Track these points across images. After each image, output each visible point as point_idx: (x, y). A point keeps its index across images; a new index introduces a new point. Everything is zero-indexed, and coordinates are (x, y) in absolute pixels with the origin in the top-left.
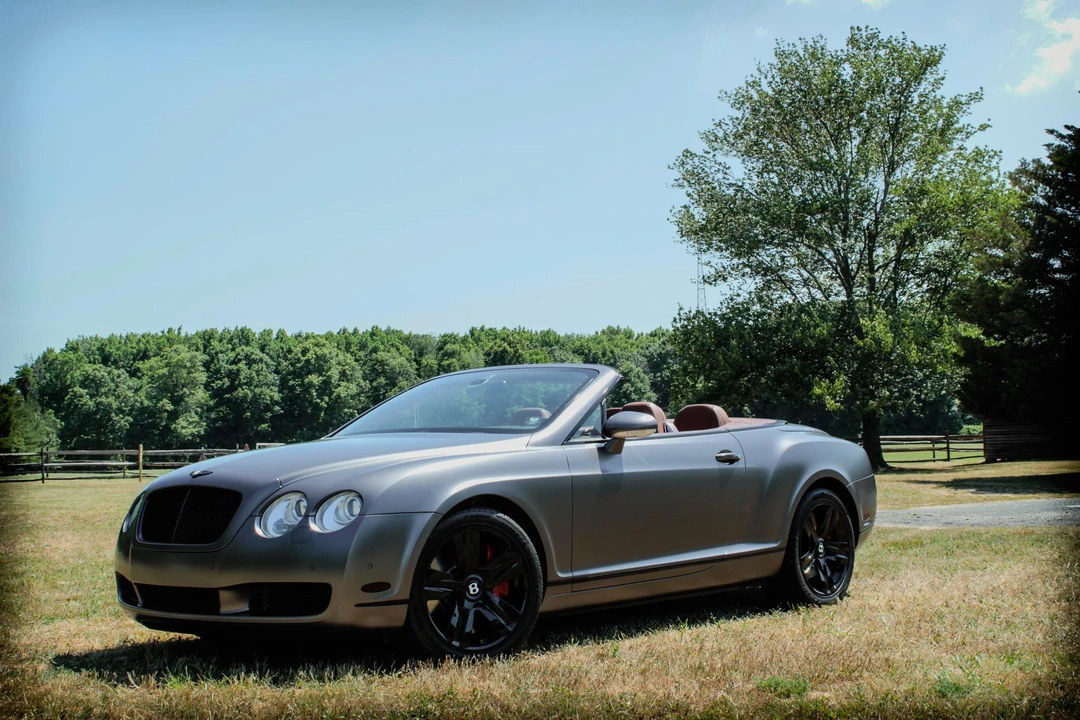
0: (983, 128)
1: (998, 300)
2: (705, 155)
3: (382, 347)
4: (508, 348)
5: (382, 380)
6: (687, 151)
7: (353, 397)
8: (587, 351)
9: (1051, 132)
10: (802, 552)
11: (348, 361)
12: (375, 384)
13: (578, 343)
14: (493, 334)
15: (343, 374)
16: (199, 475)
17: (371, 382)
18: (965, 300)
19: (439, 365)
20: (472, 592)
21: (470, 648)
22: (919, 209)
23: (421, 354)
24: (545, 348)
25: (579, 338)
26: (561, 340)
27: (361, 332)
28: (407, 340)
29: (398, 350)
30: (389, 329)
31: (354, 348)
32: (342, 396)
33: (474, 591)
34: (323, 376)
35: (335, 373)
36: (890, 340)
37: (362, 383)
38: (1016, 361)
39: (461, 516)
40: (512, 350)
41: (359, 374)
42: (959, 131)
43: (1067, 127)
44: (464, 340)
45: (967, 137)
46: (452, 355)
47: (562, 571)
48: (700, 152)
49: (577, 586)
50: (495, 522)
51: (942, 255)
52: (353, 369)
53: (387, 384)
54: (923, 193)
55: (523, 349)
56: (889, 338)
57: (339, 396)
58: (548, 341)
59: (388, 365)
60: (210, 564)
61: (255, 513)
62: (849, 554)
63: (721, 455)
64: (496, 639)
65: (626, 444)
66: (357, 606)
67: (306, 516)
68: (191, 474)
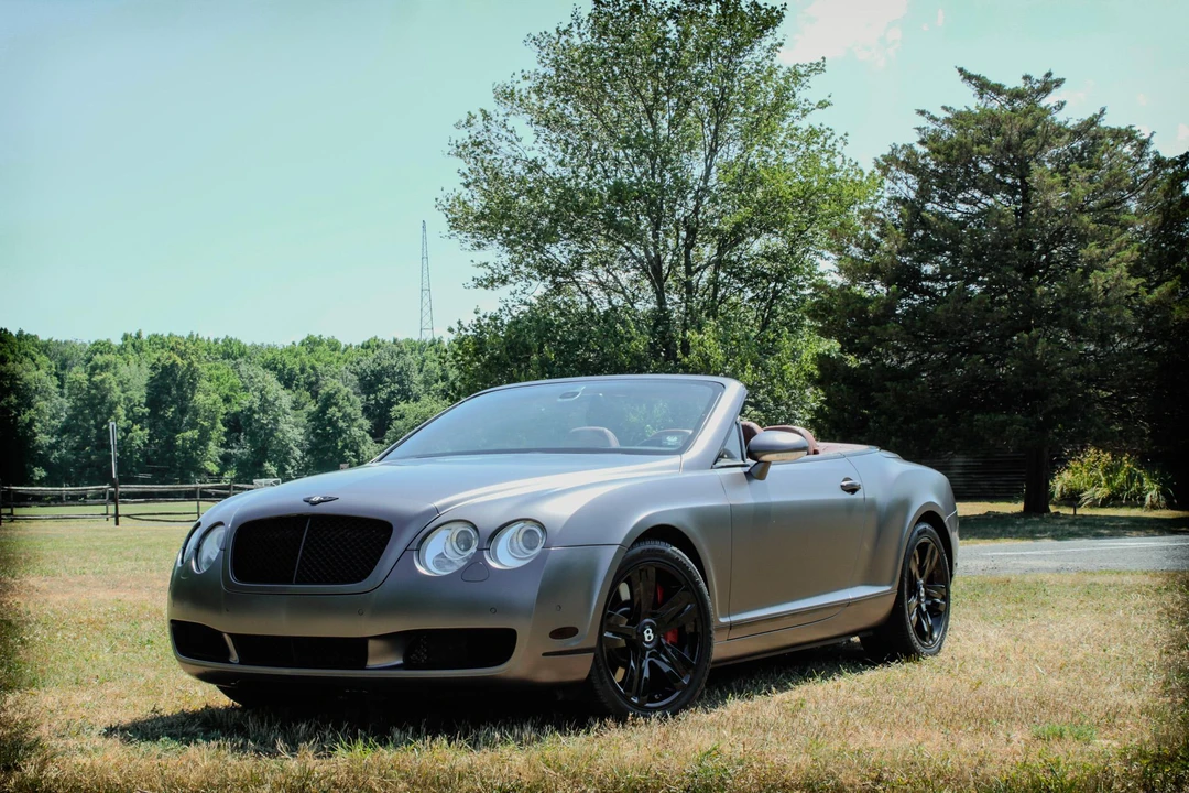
0: (823, 105)
1: (866, 312)
3: (11, 357)
4: (179, 361)
5: (13, 398)
8: (280, 366)
9: (922, 113)
10: (909, 598)
13: (269, 356)
14: (158, 342)
16: (320, 502)
18: (824, 310)
19: (89, 380)
20: (647, 640)
21: (648, 705)
22: (752, 199)
23: (64, 367)
24: (227, 361)
25: (271, 349)
26: (248, 351)
28: (45, 348)
29: (34, 360)
30: (21, 332)
33: (649, 637)
38: (888, 384)
39: (638, 549)
40: (185, 363)
42: (794, 107)
43: (944, 108)
44: (121, 350)
45: (804, 115)
46: (106, 367)
47: (723, 616)
49: (734, 634)
50: (669, 557)
51: (772, 257)
53: (18, 405)
54: (757, 181)
55: (199, 362)
56: (719, 355)
58: (230, 352)
59: (20, 379)
60: (357, 608)
61: (410, 547)
62: (946, 598)
63: (845, 483)
64: (672, 693)
65: (772, 468)
66: (544, 655)
67: (480, 549)
68: (307, 501)
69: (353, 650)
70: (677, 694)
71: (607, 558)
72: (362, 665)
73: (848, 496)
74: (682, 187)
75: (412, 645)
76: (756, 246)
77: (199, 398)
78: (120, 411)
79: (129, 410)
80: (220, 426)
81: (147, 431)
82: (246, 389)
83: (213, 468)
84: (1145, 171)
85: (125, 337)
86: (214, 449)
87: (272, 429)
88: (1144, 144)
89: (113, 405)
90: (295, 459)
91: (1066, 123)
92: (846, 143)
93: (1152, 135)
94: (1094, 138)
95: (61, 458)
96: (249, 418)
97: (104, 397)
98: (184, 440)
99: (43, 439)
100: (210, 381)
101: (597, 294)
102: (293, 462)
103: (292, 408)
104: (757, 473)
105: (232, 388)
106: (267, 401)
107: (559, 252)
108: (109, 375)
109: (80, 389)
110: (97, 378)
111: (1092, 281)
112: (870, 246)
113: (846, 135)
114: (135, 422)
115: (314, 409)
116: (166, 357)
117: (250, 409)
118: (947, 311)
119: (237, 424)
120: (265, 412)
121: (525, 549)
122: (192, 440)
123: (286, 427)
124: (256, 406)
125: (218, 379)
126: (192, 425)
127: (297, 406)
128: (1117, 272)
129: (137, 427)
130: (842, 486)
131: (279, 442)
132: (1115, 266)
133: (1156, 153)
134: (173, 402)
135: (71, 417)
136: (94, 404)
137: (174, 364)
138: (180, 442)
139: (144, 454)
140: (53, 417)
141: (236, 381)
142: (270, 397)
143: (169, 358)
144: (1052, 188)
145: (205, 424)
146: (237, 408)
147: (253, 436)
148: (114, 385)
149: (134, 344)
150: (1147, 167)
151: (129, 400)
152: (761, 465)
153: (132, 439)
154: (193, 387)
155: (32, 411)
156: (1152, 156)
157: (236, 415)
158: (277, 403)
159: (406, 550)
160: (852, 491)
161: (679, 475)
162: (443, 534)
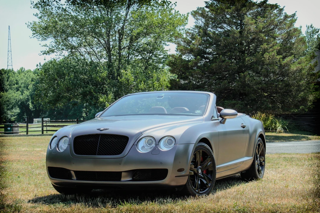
1: (188, 65)
10: (256, 161)
16: (103, 130)
18: (173, 64)
20: (199, 172)
21: (200, 192)
22: (143, 24)
33: (200, 172)
36: (133, 80)
47: (218, 165)
49: (218, 171)
50: (205, 147)
54: (144, 18)
56: (132, 78)
60: (119, 162)
61: (135, 144)
62: (264, 161)
63: (242, 125)
64: (206, 189)
65: (227, 120)
66: (175, 177)
67: (156, 145)
68: (99, 130)
69: (117, 176)
70: (207, 189)
71: (191, 148)
72: (120, 180)
73: (243, 129)
74: (118, 20)
75: (135, 174)
76: (143, 41)
84: (282, 19)
88: (281, 10)
91: (256, 2)
92: (176, 6)
93: (284, 7)
94: (265, 7)
101: (87, 56)
104: (223, 122)
107: (74, 41)
111: (265, 56)
112: (189, 43)
113: (176, 2)
118: (216, 65)
121: (168, 145)
128: (273, 53)
130: (241, 126)
132: (272, 51)
133: (285, 13)
144: (252, 24)
150: (282, 18)
152: (224, 119)
156: (284, 14)
159: (133, 145)
160: (244, 128)
161: (204, 122)
162: (143, 140)
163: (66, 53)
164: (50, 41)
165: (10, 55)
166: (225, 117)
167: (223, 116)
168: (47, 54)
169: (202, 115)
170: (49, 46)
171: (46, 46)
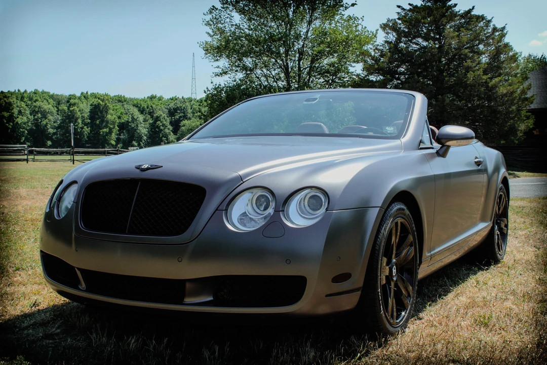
0: (353, 5)
2: (222, 9)
3: (40, 100)
4: (101, 103)
5: (39, 115)
6: (213, 6)
7: (24, 124)
8: (139, 106)
9: (399, 7)
11: (23, 106)
12: (36, 117)
13: (135, 102)
14: (94, 96)
15: (20, 112)
16: (148, 169)
17: (34, 116)
19: (68, 109)
23: (59, 104)
24: (119, 103)
25: (136, 99)
26: (127, 100)
27: (28, 92)
28: (52, 97)
29: (48, 101)
30: (43, 91)
31: (25, 100)
32: (19, 123)
33: (395, 273)
34: (9, 112)
35: (16, 111)
37: (30, 117)
40: (104, 103)
41: (28, 112)
42: (342, 6)
43: (410, 4)
44: (79, 98)
45: (346, 9)
46: (74, 104)
48: (220, 8)
51: (332, 65)
52: (25, 110)
53: (42, 117)
55: (109, 103)
57: (17, 123)
58: (121, 100)
59: (42, 108)
61: (220, 208)
63: (476, 160)
65: (451, 150)
66: (327, 296)
67: (277, 211)
68: (138, 168)
71: (372, 218)
72: (181, 301)
73: (477, 168)
75: (221, 286)
76: (326, 61)
77: (109, 117)
78: (80, 121)
79: (83, 121)
80: (116, 127)
81: (89, 128)
82: (126, 114)
83: (113, 143)
84: (489, 33)
85: (82, 93)
86: (114, 136)
87: (136, 129)
88: (489, 21)
89: (77, 119)
90: (144, 140)
91: (459, 12)
92: (363, 20)
93: (492, 18)
94: (469, 18)
95: (57, 138)
96: (128, 125)
97: (74, 116)
98: (103, 132)
99: (51, 131)
100: (113, 110)
102: (143, 141)
103: (143, 121)
104: (442, 153)
105: (121, 113)
106: (134, 118)
107: (248, 61)
108: (76, 107)
109: (65, 113)
110: (71, 109)
111: (469, 75)
112: (377, 60)
113: (363, 17)
114: (85, 125)
115: (151, 122)
116: (96, 101)
117: (128, 121)
119: (123, 127)
120: (133, 123)
121: (311, 211)
122: (106, 132)
123: (141, 128)
124: (130, 120)
125: (116, 110)
126: (106, 127)
127: (145, 120)
128: (479, 73)
129: (85, 127)
130: (475, 162)
131: (138, 133)
132: (478, 70)
133: (494, 25)
134: (99, 118)
135: (61, 123)
136: (70, 117)
137: (99, 104)
138: (102, 133)
139: (88, 137)
140: (54, 122)
141: (123, 111)
142: (135, 117)
143: (97, 101)
144: (453, 38)
145: (111, 126)
146: (123, 121)
147: (128, 131)
148: (77, 111)
149: (85, 96)
150: (490, 31)
151: (83, 117)
152: (445, 147)
153: (84, 131)
154: (107, 112)
155: (47, 120)
156: (492, 26)
157: (123, 124)
158: (138, 119)
159: (217, 210)
160: (479, 165)
161: (402, 154)
162: (246, 196)
163: (240, 75)
164: (224, 62)
165: (194, 82)
166: (448, 143)
167: (443, 141)
168: (219, 76)
169: (397, 137)
170: (222, 67)
171: (218, 67)
